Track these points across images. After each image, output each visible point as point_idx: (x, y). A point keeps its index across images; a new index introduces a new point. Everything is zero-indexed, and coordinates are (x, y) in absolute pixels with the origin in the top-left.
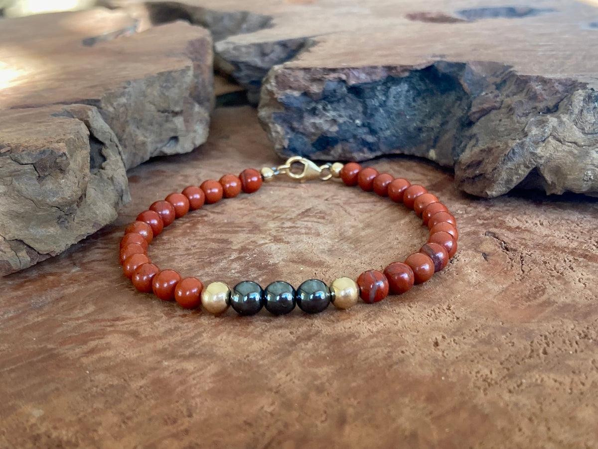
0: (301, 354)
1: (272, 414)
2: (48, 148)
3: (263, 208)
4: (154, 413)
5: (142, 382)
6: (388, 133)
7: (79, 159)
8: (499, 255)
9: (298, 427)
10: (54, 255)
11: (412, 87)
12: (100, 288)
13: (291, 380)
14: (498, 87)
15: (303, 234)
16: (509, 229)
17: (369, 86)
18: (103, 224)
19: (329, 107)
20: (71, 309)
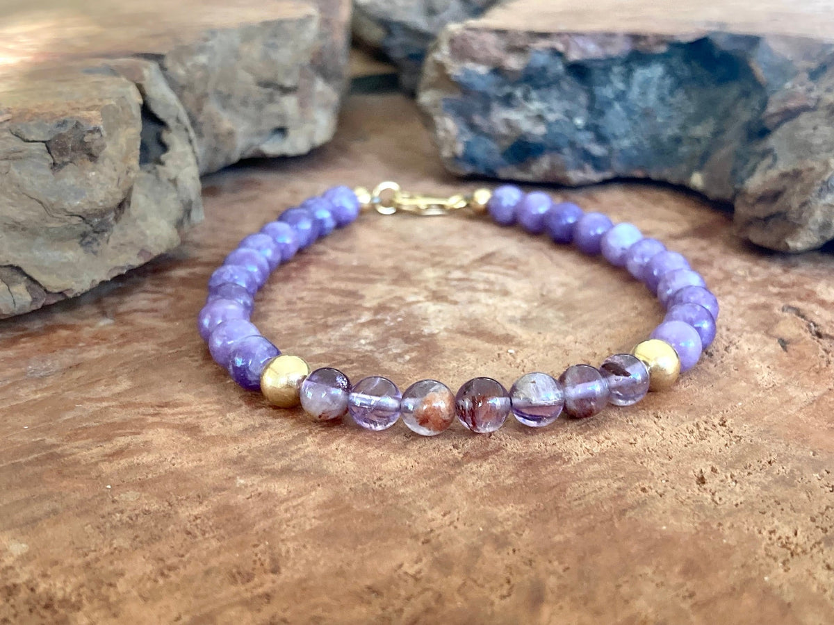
0: (470, 482)
1: (416, 578)
2: (72, 117)
3: (417, 248)
4: (214, 562)
5: (199, 510)
6: (626, 143)
7: (122, 141)
8: (806, 343)
9: (460, 603)
10: (70, 295)
11: (670, 71)
12: (141, 354)
13: (451, 523)
14: (814, 75)
15: (480, 291)
16: (822, 303)
17: (600, 65)
18: (156, 251)
19: (534, 94)
20: (92, 382)
